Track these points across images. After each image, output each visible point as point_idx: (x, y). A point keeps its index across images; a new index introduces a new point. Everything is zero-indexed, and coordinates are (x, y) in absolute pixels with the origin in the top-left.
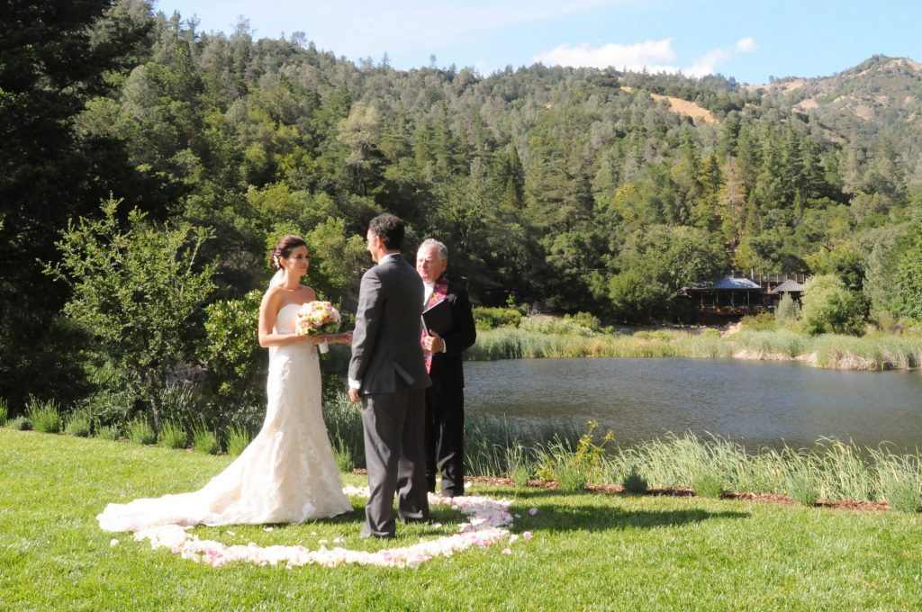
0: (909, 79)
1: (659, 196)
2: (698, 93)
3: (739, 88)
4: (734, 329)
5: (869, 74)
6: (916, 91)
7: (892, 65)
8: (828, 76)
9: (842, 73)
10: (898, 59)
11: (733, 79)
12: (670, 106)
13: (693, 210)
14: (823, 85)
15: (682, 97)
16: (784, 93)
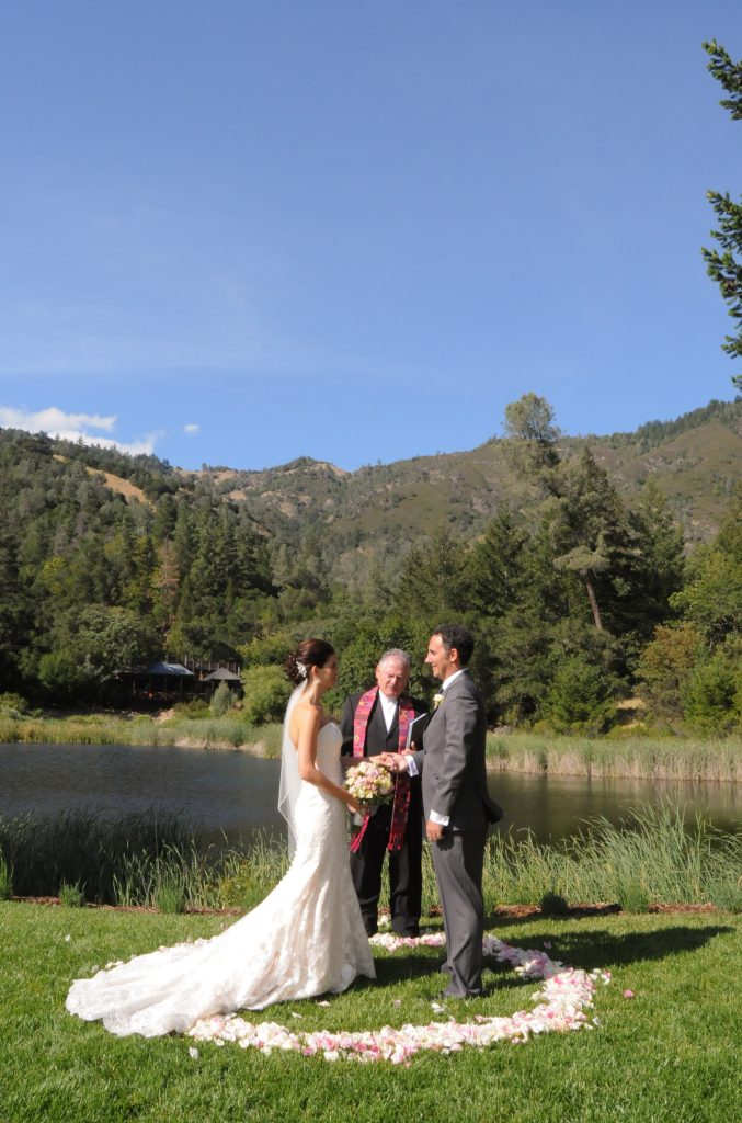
0: (331, 483)
1: (90, 574)
2: (133, 472)
3: (172, 471)
4: (166, 716)
5: (295, 473)
6: (337, 495)
7: (317, 468)
8: (258, 470)
9: (271, 470)
10: (322, 463)
11: (167, 462)
12: (106, 481)
13: (124, 590)
14: (253, 479)
15: (116, 474)
16: (216, 481)
